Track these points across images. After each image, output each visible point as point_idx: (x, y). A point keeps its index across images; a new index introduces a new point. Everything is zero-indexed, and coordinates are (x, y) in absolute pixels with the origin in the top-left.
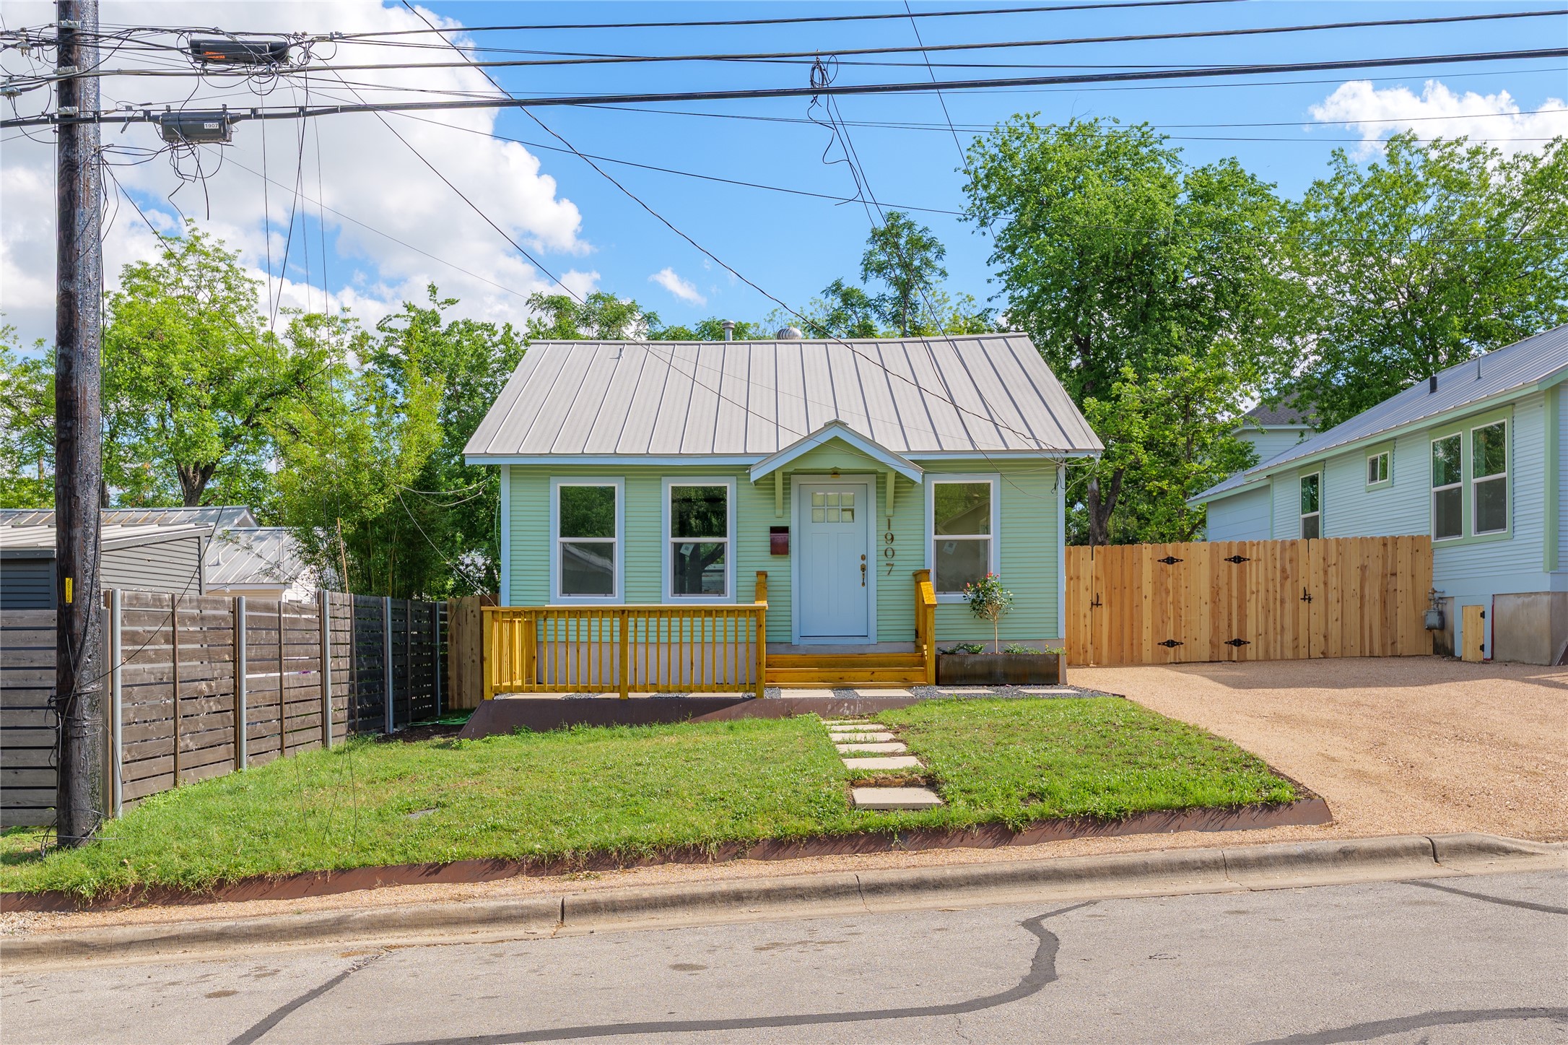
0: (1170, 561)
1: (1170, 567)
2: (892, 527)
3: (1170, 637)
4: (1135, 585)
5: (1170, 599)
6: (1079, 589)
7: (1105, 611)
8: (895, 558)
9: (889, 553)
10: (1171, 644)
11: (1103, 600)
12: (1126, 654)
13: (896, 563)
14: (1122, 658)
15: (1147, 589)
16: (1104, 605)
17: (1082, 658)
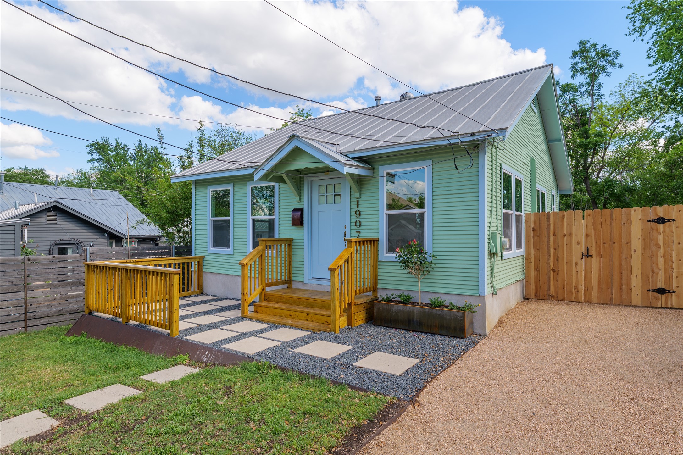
0: (661, 221)
1: (660, 227)
2: (360, 206)
3: (660, 284)
4: (624, 241)
5: (661, 252)
6: (571, 243)
7: (595, 262)
8: (362, 227)
9: (358, 224)
10: (662, 291)
11: (593, 252)
12: (615, 295)
13: (361, 231)
14: (611, 299)
15: (636, 243)
16: (594, 256)
17: (574, 295)
